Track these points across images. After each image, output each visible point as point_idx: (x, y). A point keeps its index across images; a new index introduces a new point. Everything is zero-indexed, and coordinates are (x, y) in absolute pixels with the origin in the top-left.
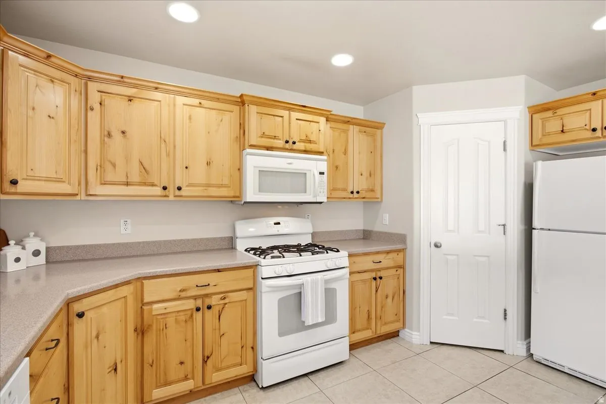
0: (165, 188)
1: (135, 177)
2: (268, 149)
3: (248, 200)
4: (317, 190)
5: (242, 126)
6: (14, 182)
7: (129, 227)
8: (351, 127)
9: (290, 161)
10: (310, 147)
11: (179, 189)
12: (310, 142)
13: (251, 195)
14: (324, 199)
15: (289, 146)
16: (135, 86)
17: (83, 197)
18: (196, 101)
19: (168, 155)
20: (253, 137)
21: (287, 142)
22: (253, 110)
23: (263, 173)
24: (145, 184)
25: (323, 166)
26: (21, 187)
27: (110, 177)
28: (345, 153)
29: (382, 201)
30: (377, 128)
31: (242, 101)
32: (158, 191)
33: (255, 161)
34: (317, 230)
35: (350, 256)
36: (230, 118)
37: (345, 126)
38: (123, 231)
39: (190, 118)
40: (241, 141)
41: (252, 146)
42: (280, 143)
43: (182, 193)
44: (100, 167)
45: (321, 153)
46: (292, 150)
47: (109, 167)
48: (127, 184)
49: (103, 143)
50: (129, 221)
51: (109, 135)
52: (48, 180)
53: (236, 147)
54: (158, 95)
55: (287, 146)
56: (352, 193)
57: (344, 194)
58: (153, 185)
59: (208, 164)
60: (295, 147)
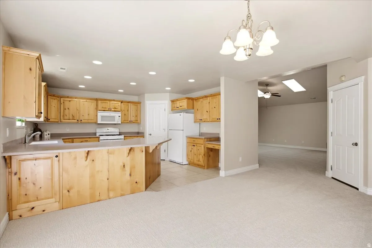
0: (78, 120)
1: (71, 118)
2: (104, 111)
3: (98, 123)
4: (118, 120)
5: (97, 105)
6: (49, 119)
7: (69, 129)
8: (130, 104)
9: (110, 113)
10: (116, 110)
11: (81, 120)
12: (116, 109)
13: (99, 122)
14: (121, 123)
15: (110, 110)
16: (71, 98)
17: (60, 122)
18: (85, 100)
19: (79, 113)
20: (100, 108)
21: (109, 109)
22: (100, 102)
23: (102, 117)
24: (73, 119)
25: (120, 115)
26: (50, 121)
27: (65, 118)
28: (128, 111)
29: (140, 124)
30: (139, 104)
31: (97, 100)
32: (76, 121)
33: (100, 114)
34: (120, 132)
35: (124, 137)
36: (94, 104)
37: (128, 104)
38: (67, 130)
39: (84, 104)
40: (97, 109)
41: (99, 110)
42: (107, 109)
43: (82, 121)
44: (63, 116)
45: (119, 111)
46: (110, 111)
47: (65, 116)
48: (69, 119)
49: (64, 111)
50: (69, 128)
51: (65, 109)
52: (54, 119)
53: (96, 110)
54: (76, 100)
55: (109, 110)
56: (130, 121)
57: (127, 122)
58: (75, 120)
59: (88, 115)
60: (111, 110)
